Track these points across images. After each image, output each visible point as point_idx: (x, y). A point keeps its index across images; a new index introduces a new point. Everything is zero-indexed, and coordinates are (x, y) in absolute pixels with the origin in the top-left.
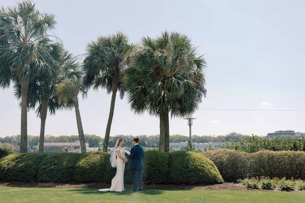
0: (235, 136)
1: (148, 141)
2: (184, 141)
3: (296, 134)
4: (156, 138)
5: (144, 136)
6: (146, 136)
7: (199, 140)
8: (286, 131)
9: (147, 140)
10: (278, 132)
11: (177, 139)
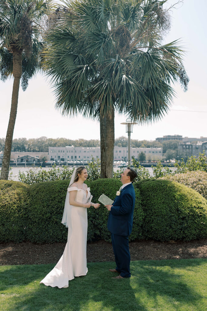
0: (124, 140)
1: (29, 145)
2: (70, 145)
3: (183, 139)
4: (38, 142)
5: (23, 139)
6: (26, 139)
7: (86, 144)
8: (175, 136)
9: (27, 144)
10: (167, 136)
11: (62, 143)
